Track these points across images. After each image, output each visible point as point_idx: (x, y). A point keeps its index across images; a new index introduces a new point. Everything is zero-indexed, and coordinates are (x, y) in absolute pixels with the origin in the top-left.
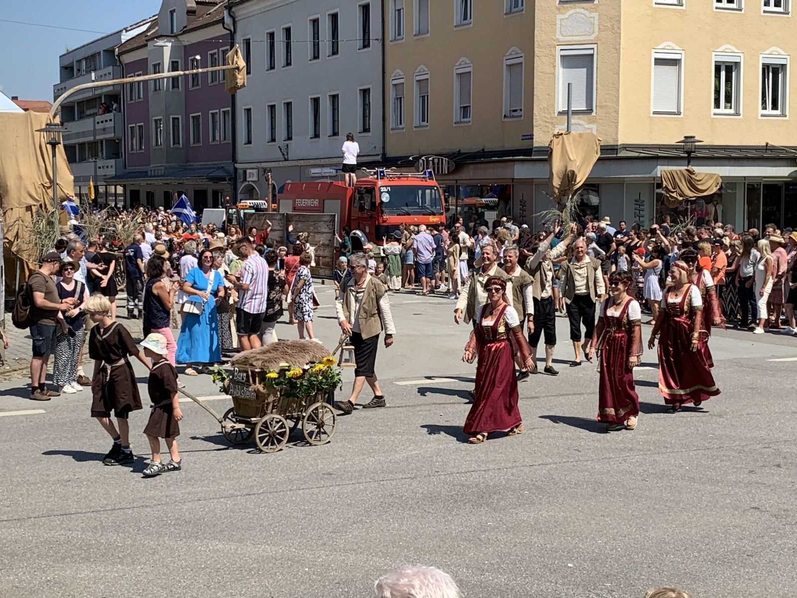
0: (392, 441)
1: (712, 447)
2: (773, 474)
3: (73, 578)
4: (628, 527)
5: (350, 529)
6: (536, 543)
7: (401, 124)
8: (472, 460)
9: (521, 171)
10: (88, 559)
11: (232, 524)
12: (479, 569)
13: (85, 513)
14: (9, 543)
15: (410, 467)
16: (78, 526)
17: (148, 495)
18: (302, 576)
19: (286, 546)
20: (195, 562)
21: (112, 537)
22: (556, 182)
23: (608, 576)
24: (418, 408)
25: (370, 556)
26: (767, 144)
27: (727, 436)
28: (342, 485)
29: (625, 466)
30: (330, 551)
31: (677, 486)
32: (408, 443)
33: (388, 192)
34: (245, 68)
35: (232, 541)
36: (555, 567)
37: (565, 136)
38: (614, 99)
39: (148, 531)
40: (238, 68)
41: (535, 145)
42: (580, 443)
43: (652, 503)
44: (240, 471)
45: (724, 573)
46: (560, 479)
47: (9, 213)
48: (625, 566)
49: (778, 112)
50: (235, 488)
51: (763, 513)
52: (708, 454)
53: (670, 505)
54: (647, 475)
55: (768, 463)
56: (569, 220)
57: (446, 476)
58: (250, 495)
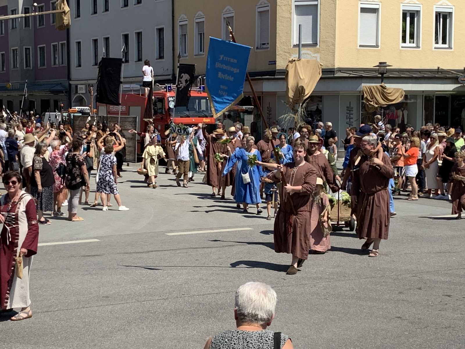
0: (156, 274)
1: (377, 276)
2: (415, 294)
4: (309, 331)
5: (115, 334)
7: (185, 53)
8: (209, 287)
9: (268, 87)
11: (32, 332)
15: (165, 292)
22: (291, 94)
24: (178, 251)
26: (439, 68)
27: (388, 269)
28: (115, 305)
29: (314, 289)
31: (348, 302)
32: (166, 276)
33: (174, 101)
34: (69, 12)
35: (29, 344)
37: (297, 62)
38: (332, 36)
40: (64, 12)
41: (277, 68)
43: (329, 315)
44: (44, 295)
49: (446, 46)
50: (38, 307)
51: (403, 321)
52: (372, 281)
53: (340, 316)
54: (329, 296)
55: (413, 287)
56: (300, 121)
57: (189, 297)
58: (48, 312)
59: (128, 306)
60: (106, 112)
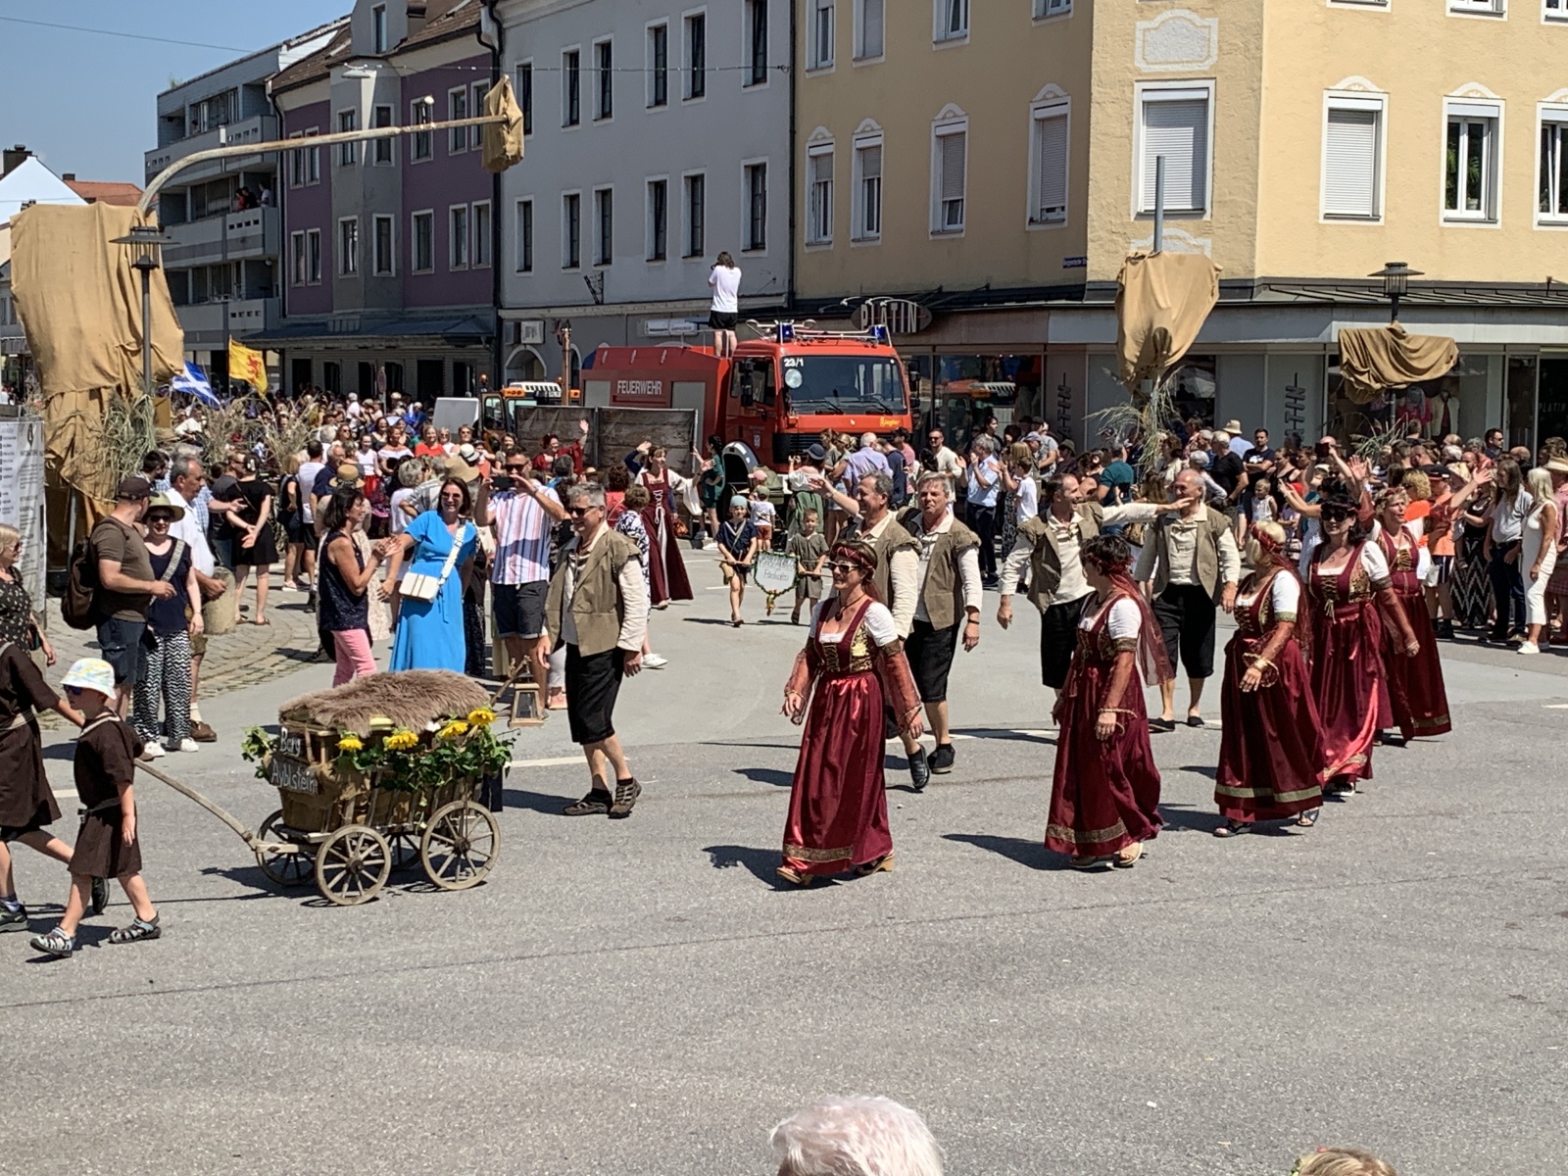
1: (1433, 876)
2: (1554, 930)
3: (178, 1115)
4: (1267, 1031)
5: (718, 1027)
6: (1084, 1059)
7: (825, 233)
8: (959, 897)
9: (1061, 329)
10: (206, 1080)
11: (489, 1015)
12: (972, 1110)
13: (202, 989)
14: (53, 1048)
15: (838, 908)
16: (187, 1013)
17: (323, 957)
18: (624, 1118)
19: (593, 1059)
20: (416, 1087)
21: (255, 1037)
22: (1131, 351)
23: (1225, 1127)
25: (759, 1081)
26: (1550, 279)
27: (1462, 854)
28: (705, 942)
29: (1261, 911)
30: (680, 1070)
31: (1365, 952)
33: (798, 368)
34: (522, 121)
35: (488, 1048)
36: (1122, 1109)
37: (1149, 261)
38: (1248, 188)
39: (324, 1027)
40: (507, 122)
41: (1089, 279)
42: (1172, 864)
43: (1315, 986)
44: (503, 911)
45: (1456, 1124)
46: (1134, 935)
47: (57, 401)
48: (1259, 1108)
50: (494, 945)
51: (1533, 1008)
52: (1425, 890)
53: (1349, 989)
54: (1305, 930)
55: (1543, 909)
56: (1154, 426)
57: (909, 926)
58: (524, 958)
60: (608, 398)
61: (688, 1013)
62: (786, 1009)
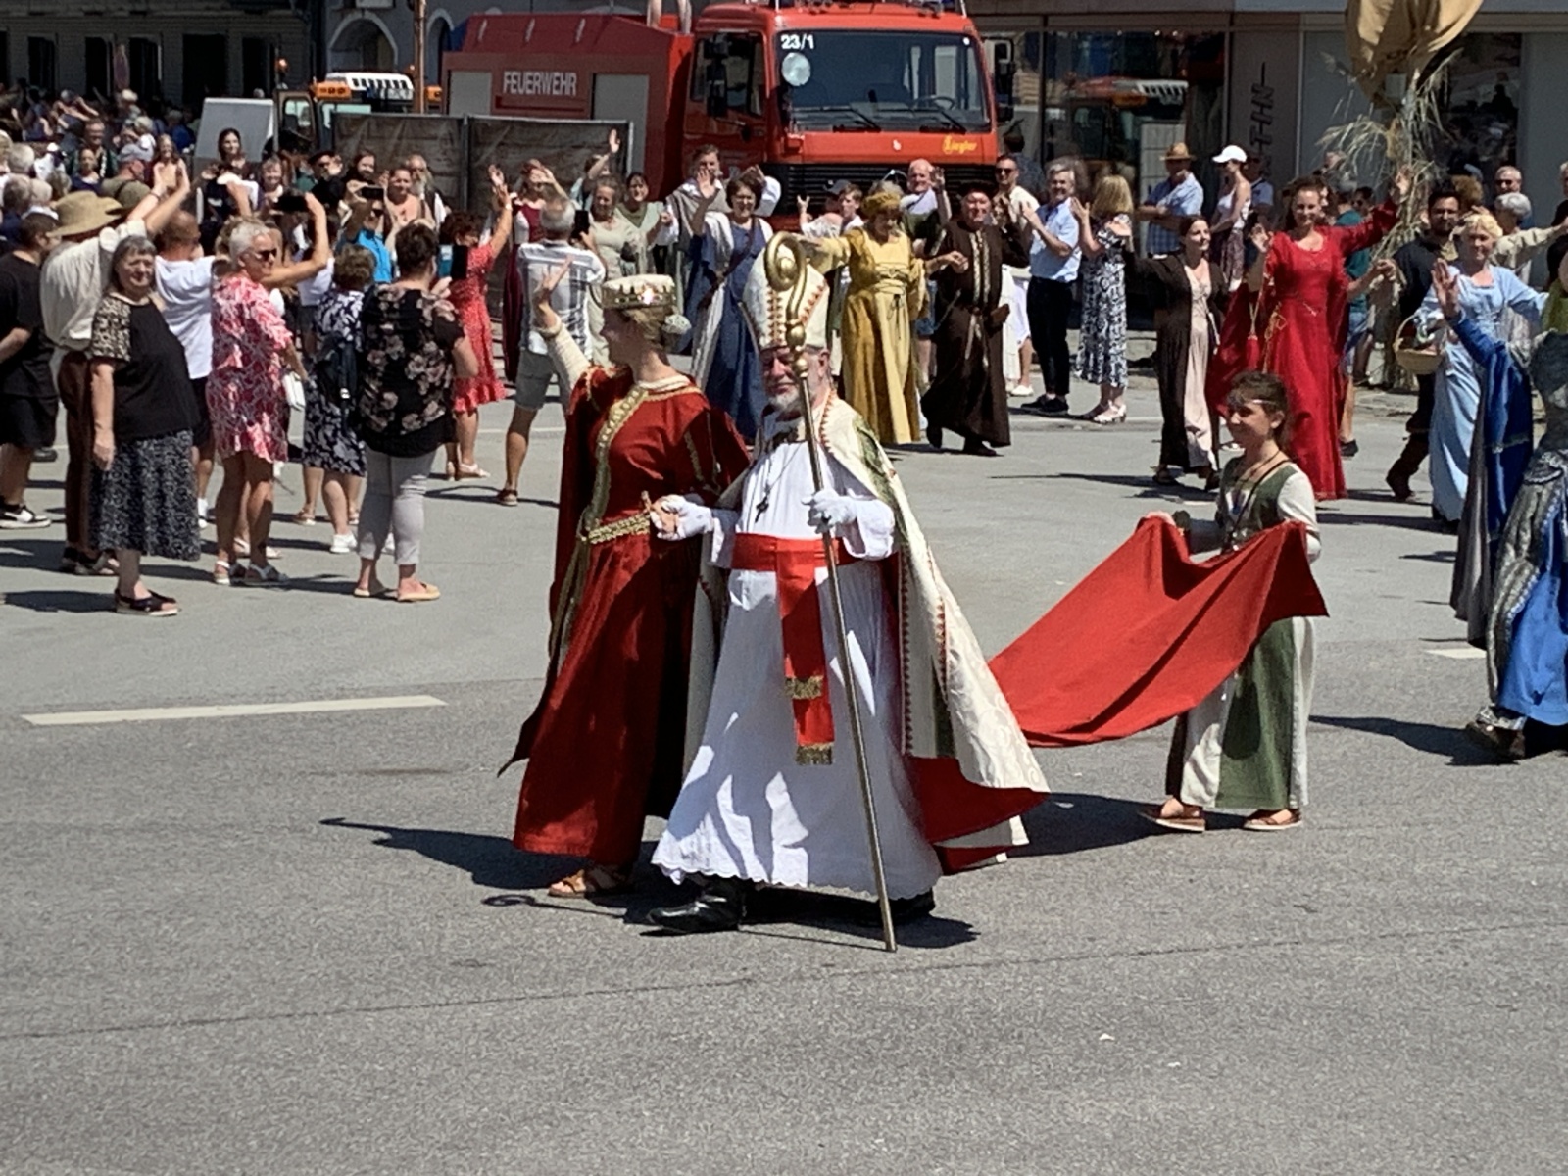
4: (1421, 1153)
5: (508, 1138)
11: (129, 1112)
15: (743, 949)
22: (1370, 26)
28: (510, 1000)
29: (1452, 960)
33: (805, 52)
35: (118, 1166)
43: (1517, 1081)
44: (187, 946)
46: (1230, 997)
50: (158, 1000)
54: (1520, 992)
57: (854, 981)
58: (203, 1023)
59: (572, 1009)
60: (487, 101)
61: (461, 1114)
62: (625, 1109)
